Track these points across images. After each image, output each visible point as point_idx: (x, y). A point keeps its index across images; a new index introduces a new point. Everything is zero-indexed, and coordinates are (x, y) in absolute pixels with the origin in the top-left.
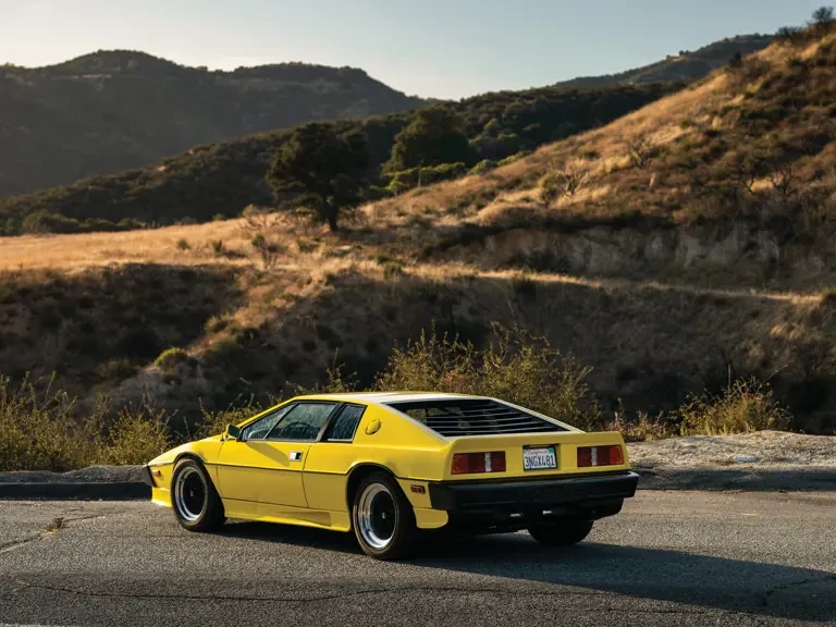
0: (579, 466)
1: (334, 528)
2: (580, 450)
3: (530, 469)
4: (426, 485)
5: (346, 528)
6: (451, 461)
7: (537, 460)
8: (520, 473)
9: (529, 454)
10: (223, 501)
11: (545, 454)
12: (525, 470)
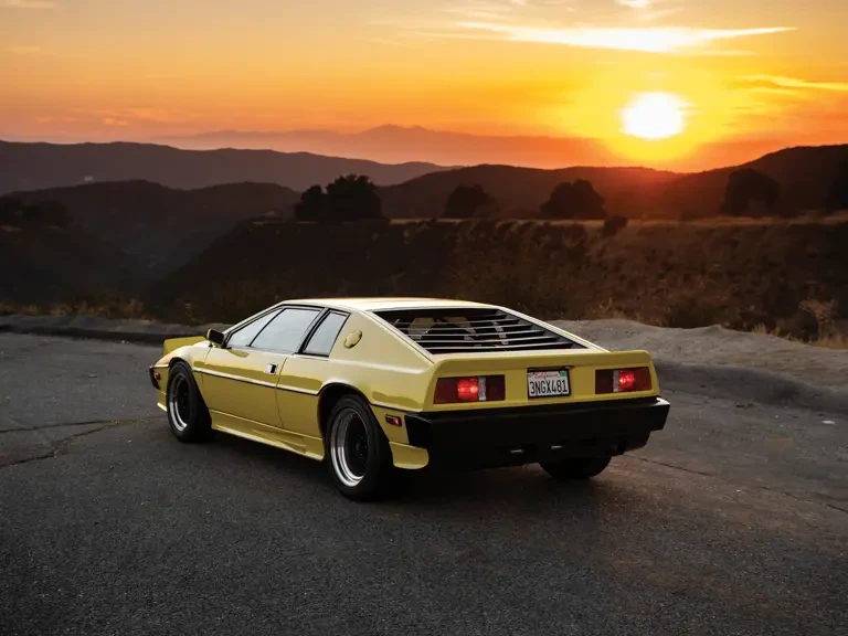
0: (597, 392)
1: (309, 454)
2: (598, 373)
3: (537, 397)
4: (402, 416)
5: (319, 457)
6: (434, 385)
7: (545, 385)
8: (523, 401)
9: (533, 378)
10: (210, 411)
11: (555, 378)
12: (530, 398)
